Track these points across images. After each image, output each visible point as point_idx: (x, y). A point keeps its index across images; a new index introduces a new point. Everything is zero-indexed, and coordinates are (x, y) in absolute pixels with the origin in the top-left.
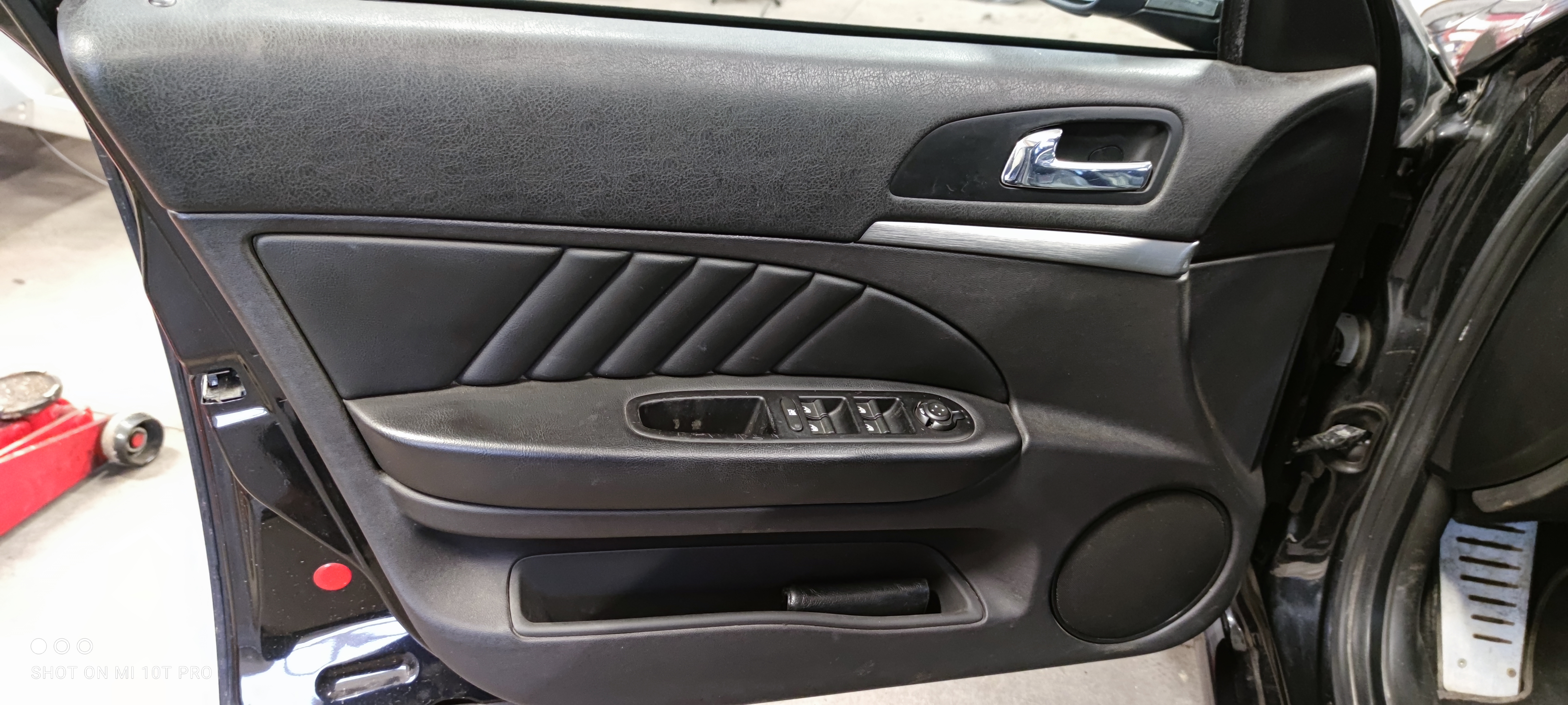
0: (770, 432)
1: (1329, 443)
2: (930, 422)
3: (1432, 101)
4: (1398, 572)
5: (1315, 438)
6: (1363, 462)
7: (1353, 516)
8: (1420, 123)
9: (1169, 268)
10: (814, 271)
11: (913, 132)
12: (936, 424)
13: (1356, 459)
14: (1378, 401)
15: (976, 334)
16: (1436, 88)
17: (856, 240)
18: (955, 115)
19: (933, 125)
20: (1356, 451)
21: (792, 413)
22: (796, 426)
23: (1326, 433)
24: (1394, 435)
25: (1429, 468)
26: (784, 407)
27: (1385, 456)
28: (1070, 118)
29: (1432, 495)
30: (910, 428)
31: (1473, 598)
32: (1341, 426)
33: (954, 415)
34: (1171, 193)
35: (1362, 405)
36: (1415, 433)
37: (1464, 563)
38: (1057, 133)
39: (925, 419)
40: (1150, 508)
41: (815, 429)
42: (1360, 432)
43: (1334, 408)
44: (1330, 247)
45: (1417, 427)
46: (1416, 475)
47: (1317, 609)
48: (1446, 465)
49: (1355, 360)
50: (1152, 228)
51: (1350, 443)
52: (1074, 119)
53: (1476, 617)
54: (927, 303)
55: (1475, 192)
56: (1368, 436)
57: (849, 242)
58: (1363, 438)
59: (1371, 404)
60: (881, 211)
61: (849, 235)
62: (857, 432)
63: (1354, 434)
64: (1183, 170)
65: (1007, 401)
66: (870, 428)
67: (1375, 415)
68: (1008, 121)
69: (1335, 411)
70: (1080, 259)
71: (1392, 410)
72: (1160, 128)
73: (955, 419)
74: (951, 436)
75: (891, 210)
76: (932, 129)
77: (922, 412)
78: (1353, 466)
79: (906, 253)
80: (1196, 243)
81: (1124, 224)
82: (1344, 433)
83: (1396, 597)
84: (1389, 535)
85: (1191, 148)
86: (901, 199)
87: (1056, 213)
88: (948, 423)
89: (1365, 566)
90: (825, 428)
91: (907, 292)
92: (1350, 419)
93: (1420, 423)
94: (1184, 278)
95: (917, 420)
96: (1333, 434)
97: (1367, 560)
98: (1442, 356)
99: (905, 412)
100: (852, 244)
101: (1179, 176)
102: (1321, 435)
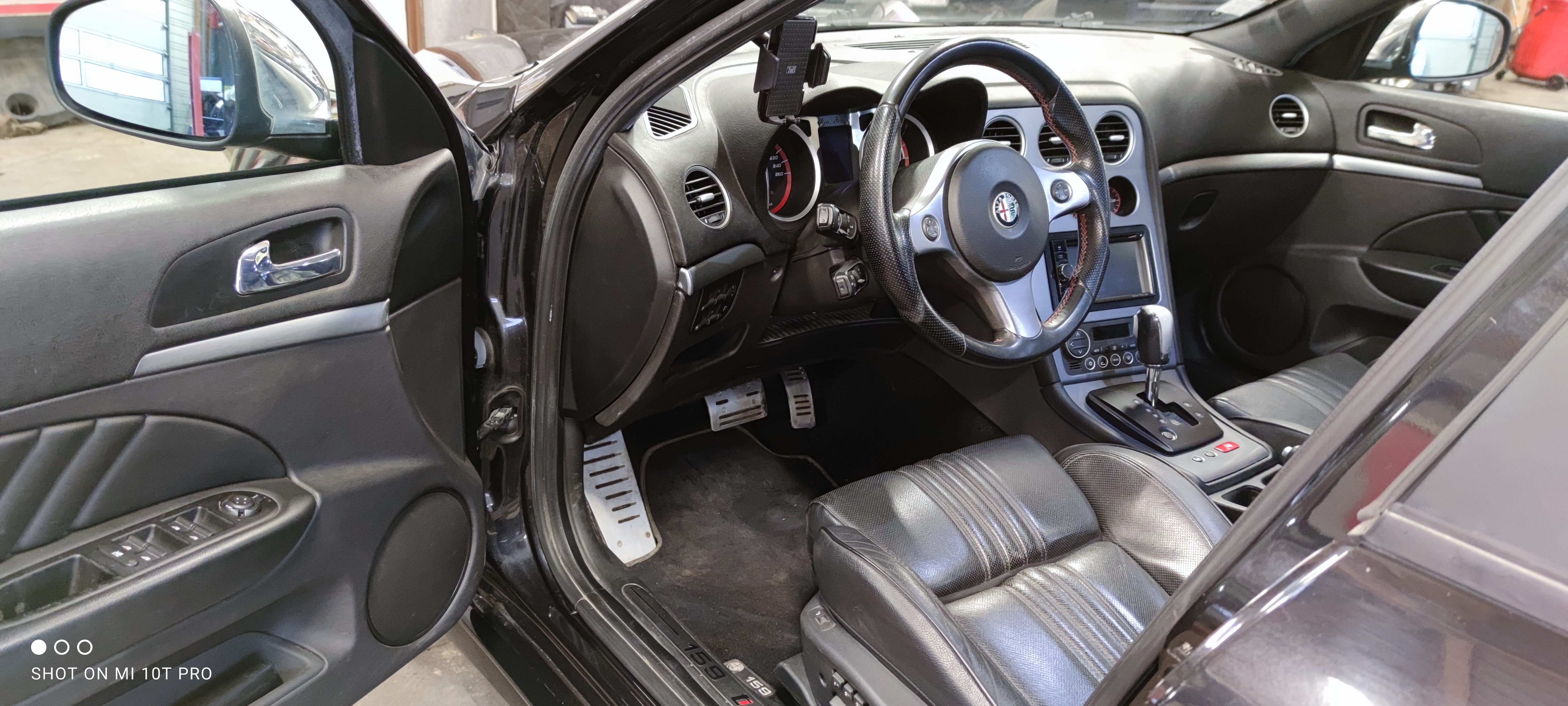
0: (106, 578)
1: (496, 425)
2: (241, 512)
3: (481, 165)
4: (568, 496)
5: (485, 425)
6: (519, 430)
7: (527, 471)
8: (479, 182)
9: (377, 325)
10: (95, 418)
11: (155, 271)
12: (247, 512)
13: (513, 430)
14: (513, 384)
15: (250, 426)
16: (480, 155)
17: (130, 376)
18: (185, 249)
19: (171, 261)
20: (511, 424)
21: (118, 554)
22: (130, 561)
23: (490, 419)
24: (534, 401)
25: (563, 413)
26: (106, 553)
27: (533, 418)
28: (271, 231)
29: (570, 432)
30: (227, 524)
31: (608, 498)
32: (496, 411)
33: (255, 499)
34: (361, 269)
35: (505, 390)
36: (546, 394)
37: (593, 477)
38: (266, 244)
39: (236, 513)
40: (413, 515)
41: (147, 559)
42: (509, 410)
43: (487, 400)
44: (459, 280)
45: (546, 390)
46: (556, 423)
47: (528, 548)
48: (573, 407)
49: (488, 360)
50: (359, 297)
51: (506, 420)
52: (275, 230)
53: (615, 510)
54: (205, 413)
55: (520, 221)
56: (515, 410)
57: (123, 380)
58: (512, 413)
59: (510, 387)
60: (148, 345)
61: (124, 374)
62: (187, 545)
63: (507, 413)
64: (364, 249)
65: (286, 475)
66: (195, 538)
67: (516, 394)
68: (227, 243)
69: (489, 402)
70: (313, 337)
71: (524, 386)
72: (335, 222)
73: (258, 502)
74: (264, 516)
75: (157, 341)
76: (170, 264)
77: (229, 507)
78: (514, 436)
79: (176, 376)
80: (388, 300)
81: (335, 301)
82: (500, 414)
83: (574, 513)
84: (555, 472)
85: (363, 231)
86: (162, 329)
87: (287, 306)
88: (255, 508)
89: (548, 500)
90: (156, 554)
91: (185, 409)
92: (500, 403)
93: (547, 386)
94: (388, 328)
95: (229, 517)
96: (495, 418)
97: (547, 497)
98: (543, 336)
99: (214, 514)
100: (127, 382)
101: (362, 255)
102: (488, 422)
